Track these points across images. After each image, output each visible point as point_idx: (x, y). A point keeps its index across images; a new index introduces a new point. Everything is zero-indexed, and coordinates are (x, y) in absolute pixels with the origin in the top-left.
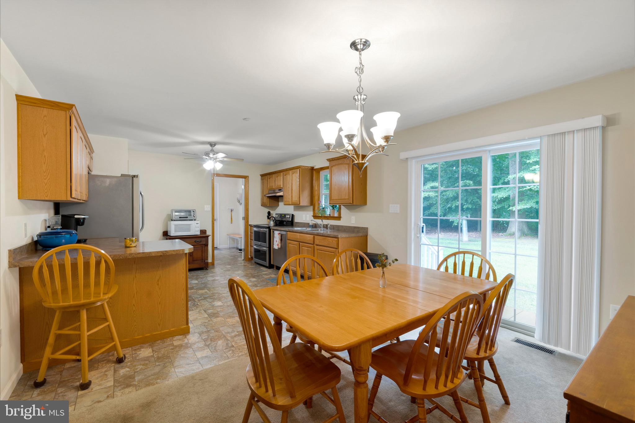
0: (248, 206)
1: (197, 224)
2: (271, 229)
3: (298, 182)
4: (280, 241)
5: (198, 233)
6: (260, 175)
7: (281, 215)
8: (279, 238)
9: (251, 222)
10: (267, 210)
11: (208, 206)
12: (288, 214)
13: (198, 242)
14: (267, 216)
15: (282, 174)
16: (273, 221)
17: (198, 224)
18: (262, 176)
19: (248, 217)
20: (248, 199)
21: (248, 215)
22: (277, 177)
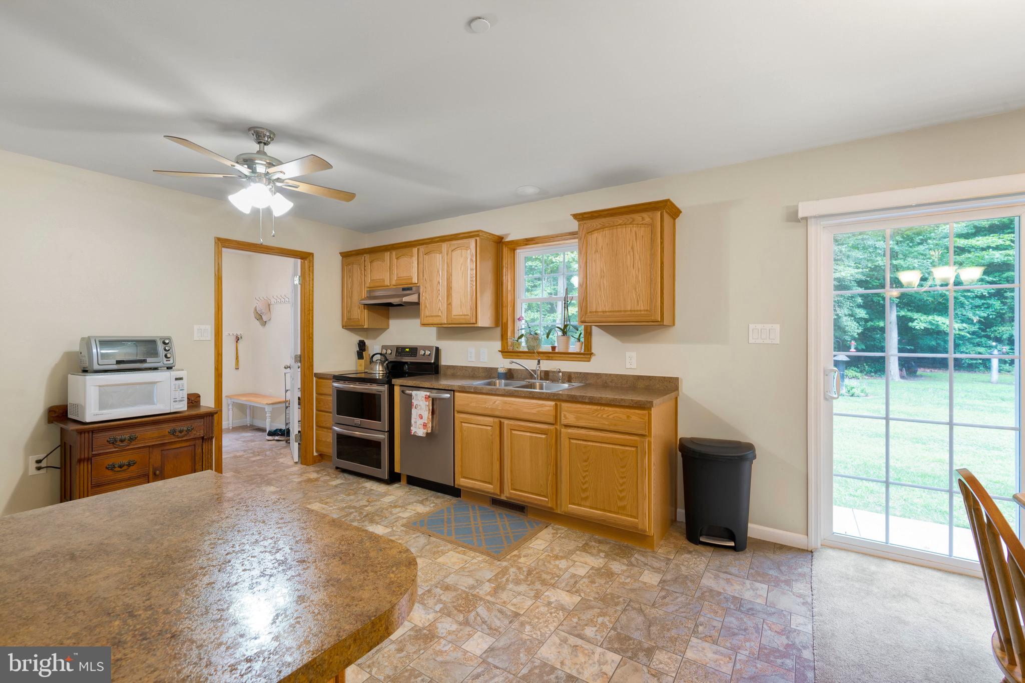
0: (313, 328)
1: (176, 379)
2: (394, 385)
3: (472, 269)
4: (430, 417)
5: (182, 407)
6: (340, 253)
7: (400, 350)
8: (429, 410)
9: (319, 368)
10: (355, 339)
11: (203, 327)
12: (425, 348)
13: (181, 432)
14: (358, 352)
15: (415, 250)
16: (382, 363)
17: (181, 379)
18: (345, 255)
19: (313, 355)
20: (313, 310)
21: (312, 351)
22: (397, 258)
